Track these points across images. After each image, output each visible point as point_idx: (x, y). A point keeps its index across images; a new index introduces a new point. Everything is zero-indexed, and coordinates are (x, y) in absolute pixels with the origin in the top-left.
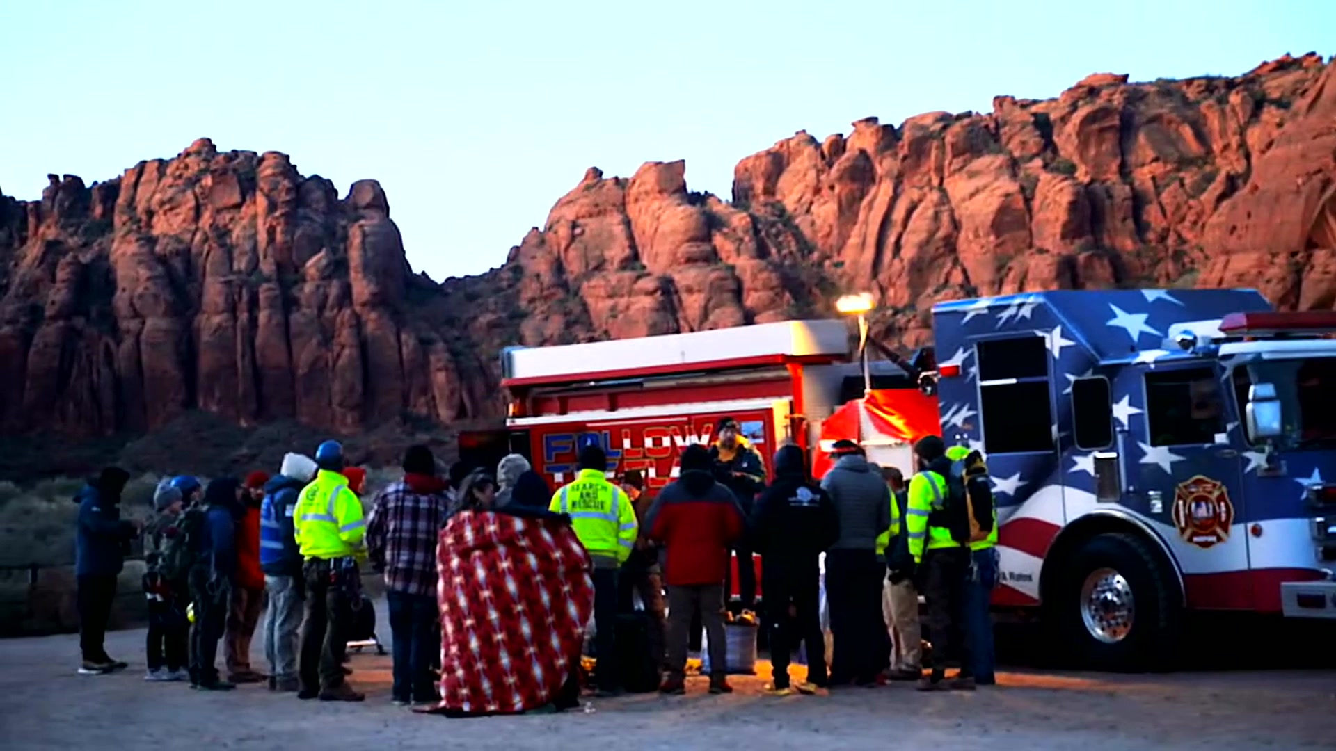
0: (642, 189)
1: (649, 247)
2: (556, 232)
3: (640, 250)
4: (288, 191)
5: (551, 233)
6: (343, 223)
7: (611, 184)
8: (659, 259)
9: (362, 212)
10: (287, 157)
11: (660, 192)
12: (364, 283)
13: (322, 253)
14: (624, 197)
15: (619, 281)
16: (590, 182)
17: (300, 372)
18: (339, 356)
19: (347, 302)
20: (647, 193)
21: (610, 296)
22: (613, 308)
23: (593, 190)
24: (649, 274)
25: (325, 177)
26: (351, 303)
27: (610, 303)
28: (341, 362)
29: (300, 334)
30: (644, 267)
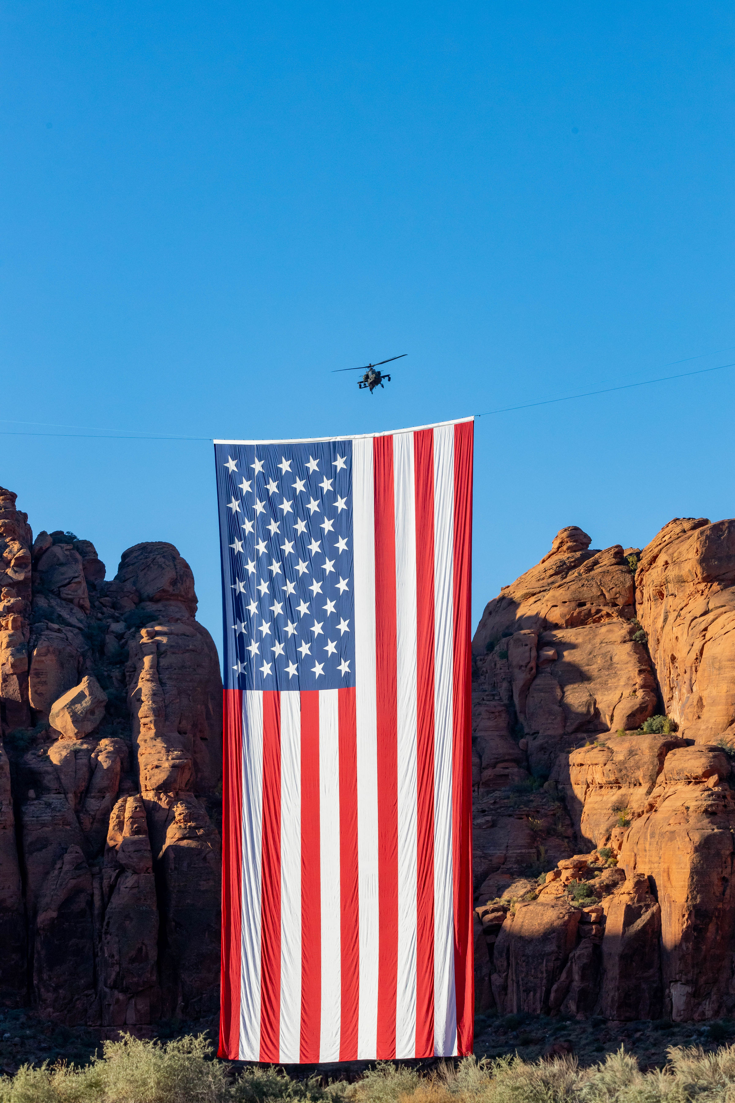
0: (672, 572)
1: (685, 689)
2: (504, 655)
3: (666, 695)
4: (20, 563)
5: (494, 656)
6: (117, 627)
7: (607, 560)
8: (706, 714)
9: (151, 607)
10: (12, 497)
11: (708, 579)
12: (160, 744)
13: (83, 686)
14: (633, 588)
15: (632, 753)
16: (564, 556)
17: (43, 918)
18: (112, 888)
19: (128, 784)
20: (681, 581)
21: (617, 784)
22: (619, 807)
23: (573, 574)
24: (689, 743)
25: (81, 537)
26: (136, 788)
27: (613, 796)
28: (116, 902)
29: (43, 843)
30: (675, 727)
